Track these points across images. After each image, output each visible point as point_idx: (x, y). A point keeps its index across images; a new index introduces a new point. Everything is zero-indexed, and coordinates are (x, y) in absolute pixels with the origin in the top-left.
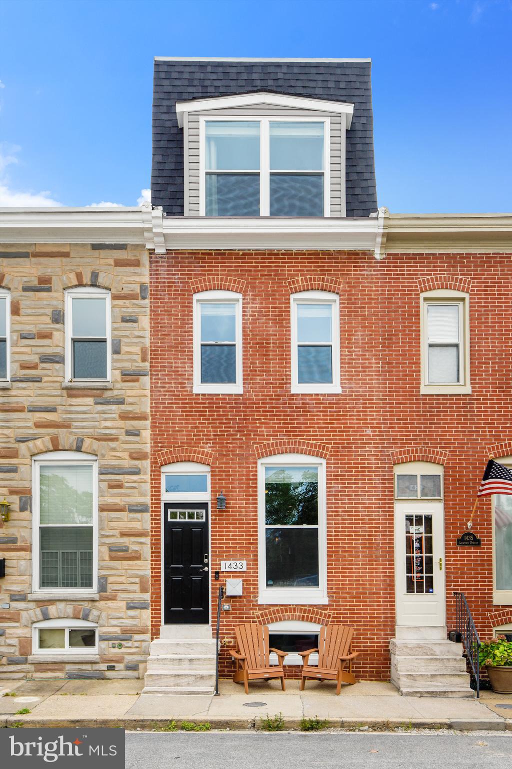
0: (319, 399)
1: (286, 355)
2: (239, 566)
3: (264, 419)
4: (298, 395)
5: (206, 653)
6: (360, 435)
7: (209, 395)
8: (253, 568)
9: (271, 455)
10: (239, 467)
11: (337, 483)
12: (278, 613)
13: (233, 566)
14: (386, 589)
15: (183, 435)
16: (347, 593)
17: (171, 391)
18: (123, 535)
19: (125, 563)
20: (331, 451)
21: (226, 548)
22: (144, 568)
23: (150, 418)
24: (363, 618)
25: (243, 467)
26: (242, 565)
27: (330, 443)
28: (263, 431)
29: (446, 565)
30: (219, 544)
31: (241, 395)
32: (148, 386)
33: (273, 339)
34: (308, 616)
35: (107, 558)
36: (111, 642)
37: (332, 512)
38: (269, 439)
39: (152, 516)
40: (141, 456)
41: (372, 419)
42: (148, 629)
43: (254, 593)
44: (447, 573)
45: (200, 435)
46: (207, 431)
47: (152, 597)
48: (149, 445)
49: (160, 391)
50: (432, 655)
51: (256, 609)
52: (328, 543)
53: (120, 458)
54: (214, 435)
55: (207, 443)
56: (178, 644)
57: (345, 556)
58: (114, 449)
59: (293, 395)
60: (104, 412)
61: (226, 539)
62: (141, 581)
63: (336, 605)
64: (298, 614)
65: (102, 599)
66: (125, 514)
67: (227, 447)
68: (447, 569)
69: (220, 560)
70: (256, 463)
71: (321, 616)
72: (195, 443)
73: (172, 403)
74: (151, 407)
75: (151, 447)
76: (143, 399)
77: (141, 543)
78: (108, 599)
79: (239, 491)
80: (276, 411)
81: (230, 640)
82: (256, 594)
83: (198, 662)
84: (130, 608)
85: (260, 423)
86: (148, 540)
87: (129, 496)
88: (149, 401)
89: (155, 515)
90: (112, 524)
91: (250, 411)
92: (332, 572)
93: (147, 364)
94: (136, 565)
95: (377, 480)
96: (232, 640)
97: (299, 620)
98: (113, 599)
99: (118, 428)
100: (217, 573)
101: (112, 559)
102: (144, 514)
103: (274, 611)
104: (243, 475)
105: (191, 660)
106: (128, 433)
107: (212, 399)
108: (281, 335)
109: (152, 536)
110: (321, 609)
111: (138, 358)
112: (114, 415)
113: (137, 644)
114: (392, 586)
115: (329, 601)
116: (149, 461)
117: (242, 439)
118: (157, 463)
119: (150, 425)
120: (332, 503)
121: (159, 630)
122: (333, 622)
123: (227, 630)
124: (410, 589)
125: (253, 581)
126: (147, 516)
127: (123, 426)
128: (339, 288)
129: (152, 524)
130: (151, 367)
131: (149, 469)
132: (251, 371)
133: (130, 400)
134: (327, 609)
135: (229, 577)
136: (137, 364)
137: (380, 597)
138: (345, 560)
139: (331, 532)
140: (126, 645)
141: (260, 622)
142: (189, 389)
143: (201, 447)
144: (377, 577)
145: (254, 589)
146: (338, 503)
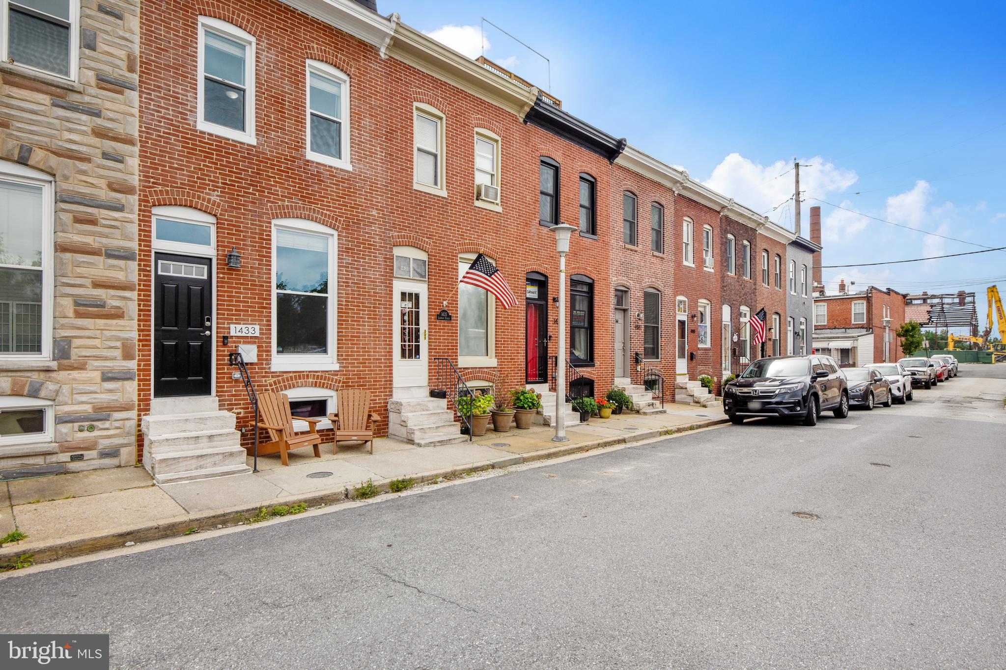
0: (333, 172)
1: (302, 119)
2: (251, 330)
3: (278, 178)
4: (313, 162)
5: (222, 427)
6: (367, 214)
7: (216, 136)
8: (266, 334)
9: (286, 217)
10: (252, 224)
11: (348, 256)
12: (292, 380)
13: (244, 330)
14: (386, 356)
15: (183, 175)
16: (356, 359)
17: (168, 119)
18: (96, 285)
19: (101, 322)
20: (343, 225)
21: (236, 310)
22: (129, 328)
23: (139, 144)
24: (368, 382)
25: (256, 225)
26: (255, 330)
27: (342, 217)
28: (278, 191)
29: (429, 335)
30: (228, 305)
31: (254, 147)
32: (137, 104)
33: (288, 98)
34: (320, 382)
35: (71, 313)
36: (76, 425)
37: (344, 282)
38: (284, 201)
39: (139, 265)
40: (126, 189)
41: (377, 202)
42: (133, 404)
43: (267, 360)
44: (429, 342)
45: (205, 180)
46: (214, 177)
47: (139, 365)
48: (137, 178)
49: (153, 115)
50: (427, 410)
51: (268, 377)
52: (339, 312)
53: (93, 185)
54: (222, 183)
55: (214, 191)
56: (187, 420)
57: (354, 325)
58: (84, 173)
59: (308, 161)
60: (68, 120)
61: (236, 301)
62: (124, 346)
63: (346, 371)
64: (310, 380)
65: (61, 368)
66: (101, 259)
67: (238, 200)
68: (429, 339)
69: (228, 324)
70: (270, 223)
71: (332, 381)
72: (199, 187)
73: (169, 134)
74: (140, 131)
75: (140, 180)
76: (130, 119)
77: (125, 298)
78: (73, 368)
79: (252, 250)
80: (292, 173)
81: (239, 411)
82: (268, 360)
83: (220, 438)
84: (106, 378)
85: (274, 181)
86: (134, 295)
87: (107, 237)
88: (137, 124)
89: (145, 265)
90: (79, 270)
91: (264, 166)
92: (342, 340)
93: (136, 77)
94: (117, 325)
95: (381, 258)
96: (242, 411)
97: (312, 386)
98: (81, 367)
99: (90, 146)
100: (225, 338)
101: (79, 315)
102: (130, 263)
103: (287, 378)
104: (256, 233)
105: (211, 437)
106: (106, 156)
107: (221, 142)
108: (297, 97)
109: (140, 290)
110: (332, 375)
111: (124, 65)
112: (84, 128)
113: (117, 424)
114: (390, 353)
115: (340, 367)
116: (136, 197)
117: (255, 194)
118: (148, 201)
119: (138, 153)
120: (343, 274)
121: (149, 405)
122: (343, 386)
123: (236, 400)
124: (403, 355)
125: (266, 347)
126: (134, 265)
127: (99, 145)
128: (350, 71)
129: (139, 275)
130: (140, 81)
131: (137, 208)
132: (265, 124)
133: (111, 115)
134: (337, 375)
135: (240, 342)
136: (121, 72)
137: (381, 363)
138: (354, 329)
139: (342, 301)
140: (102, 427)
141: (272, 390)
142: (191, 123)
143: (206, 194)
144: (379, 345)
145: (267, 355)
146: (348, 275)
